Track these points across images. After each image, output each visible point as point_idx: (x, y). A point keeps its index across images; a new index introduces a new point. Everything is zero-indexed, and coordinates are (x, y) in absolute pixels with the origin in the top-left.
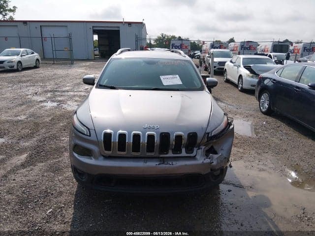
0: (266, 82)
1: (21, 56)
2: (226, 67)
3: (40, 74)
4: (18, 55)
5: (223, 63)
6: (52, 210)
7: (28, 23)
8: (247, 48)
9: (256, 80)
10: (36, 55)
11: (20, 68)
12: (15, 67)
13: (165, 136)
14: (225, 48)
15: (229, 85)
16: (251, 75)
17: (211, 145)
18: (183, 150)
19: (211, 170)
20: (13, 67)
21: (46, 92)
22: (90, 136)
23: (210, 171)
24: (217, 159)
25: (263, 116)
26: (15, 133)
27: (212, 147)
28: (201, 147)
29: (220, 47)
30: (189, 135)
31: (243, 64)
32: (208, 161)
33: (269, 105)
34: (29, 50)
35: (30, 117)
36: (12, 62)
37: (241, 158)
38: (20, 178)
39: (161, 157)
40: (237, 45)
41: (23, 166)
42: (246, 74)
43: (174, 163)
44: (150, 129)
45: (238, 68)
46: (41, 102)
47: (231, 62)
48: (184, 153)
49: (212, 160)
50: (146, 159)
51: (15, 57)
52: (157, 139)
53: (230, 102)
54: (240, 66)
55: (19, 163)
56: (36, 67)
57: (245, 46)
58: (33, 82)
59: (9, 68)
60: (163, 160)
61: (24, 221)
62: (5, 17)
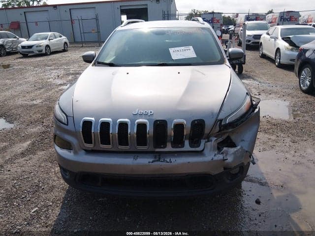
0: (307, 54)
1: (49, 40)
2: (261, 40)
3: (67, 57)
4: (46, 39)
5: (258, 37)
6: (37, 208)
7: (58, 6)
8: (287, 19)
9: (296, 53)
10: (64, 39)
11: (48, 52)
12: (44, 52)
13: (160, 125)
14: (262, 20)
15: (265, 61)
16: (291, 47)
17: (227, 135)
18: (187, 143)
19: (225, 168)
20: (42, 51)
21: (68, 75)
22: (67, 125)
23: (222, 170)
24: (234, 153)
25: (304, 95)
26: (26, 118)
27: (228, 137)
28: (211, 138)
29: (256, 19)
30: (193, 122)
31: (281, 36)
32: (220, 157)
33: (311, 82)
34: (57, 34)
35: (46, 101)
36: (40, 46)
37: (273, 147)
38: (15, 169)
39: (157, 152)
40: (276, 16)
41: (23, 154)
42: (285, 46)
43: (173, 160)
44: (141, 115)
45: (275, 40)
46: (61, 85)
47: (268, 34)
48: (187, 147)
49: (226, 155)
50: (136, 155)
51: (44, 41)
52: (150, 129)
53: (264, 79)
54: (278, 38)
55: (19, 151)
56: (64, 51)
57: (285, 17)
58: (58, 66)
59: (37, 52)
60: (159, 156)
61: (4, 221)
62: (40, 3)
